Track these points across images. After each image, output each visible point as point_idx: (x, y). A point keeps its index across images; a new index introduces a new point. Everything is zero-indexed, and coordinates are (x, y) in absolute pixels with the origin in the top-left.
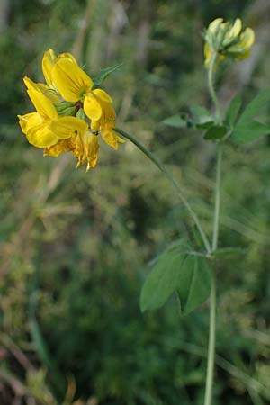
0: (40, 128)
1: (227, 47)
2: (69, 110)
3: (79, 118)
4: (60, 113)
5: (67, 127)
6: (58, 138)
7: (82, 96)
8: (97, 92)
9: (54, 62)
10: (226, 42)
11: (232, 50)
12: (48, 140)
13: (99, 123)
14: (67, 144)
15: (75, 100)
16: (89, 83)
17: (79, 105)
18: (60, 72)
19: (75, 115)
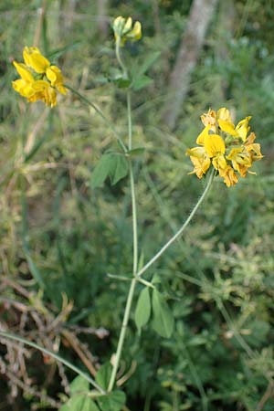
0: (25, 87)
1: (125, 34)
2: (39, 77)
3: (44, 80)
4: (35, 78)
5: (39, 85)
6: (35, 91)
7: (45, 69)
8: (53, 67)
9: (30, 53)
10: (124, 31)
11: (129, 35)
12: (30, 93)
13: (55, 83)
14: (40, 95)
15: (42, 72)
16: (48, 63)
17: (44, 74)
18: (34, 59)
19: (42, 79)
